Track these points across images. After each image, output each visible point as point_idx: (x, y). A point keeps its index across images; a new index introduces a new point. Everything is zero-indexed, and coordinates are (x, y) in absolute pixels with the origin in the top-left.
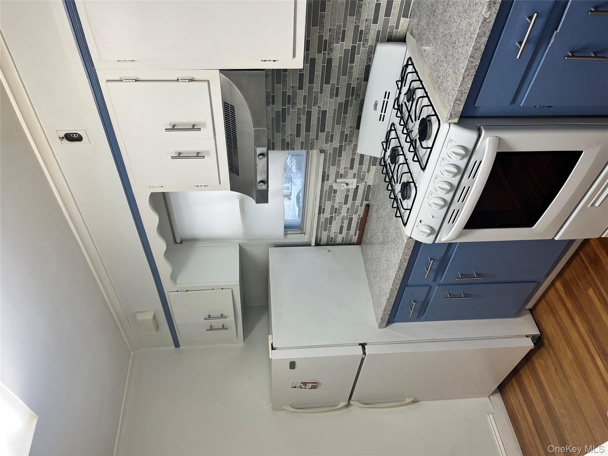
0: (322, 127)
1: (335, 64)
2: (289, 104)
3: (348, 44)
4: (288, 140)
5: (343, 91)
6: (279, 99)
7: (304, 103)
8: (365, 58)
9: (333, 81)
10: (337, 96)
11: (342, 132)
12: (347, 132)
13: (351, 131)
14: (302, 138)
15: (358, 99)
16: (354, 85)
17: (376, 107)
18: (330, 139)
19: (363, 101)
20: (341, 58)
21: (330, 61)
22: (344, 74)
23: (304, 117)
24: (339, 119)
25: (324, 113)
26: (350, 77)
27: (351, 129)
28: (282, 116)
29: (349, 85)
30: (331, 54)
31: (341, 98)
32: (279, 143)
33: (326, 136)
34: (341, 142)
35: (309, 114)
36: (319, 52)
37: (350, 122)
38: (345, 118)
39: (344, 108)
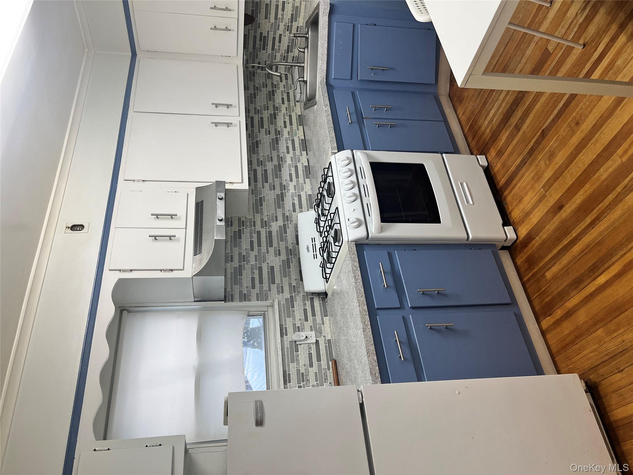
0: (272, 280)
2: (244, 261)
4: (245, 292)
5: (283, 252)
6: (236, 258)
7: (256, 261)
8: (293, 230)
10: (280, 255)
11: (290, 284)
12: (294, 284)
13: (297, 283)
14: (257, 290)
15: (296, 257)
17: (308, 249)
18: (281, 290)
19: (299, 258)
23: (256, 272)
24: (285, 273)
25: (272, 268)
26: (287, 242)
27: (296, 280)
28: (239, 271)
30: (270, 229)
31: (283, 257)
32: (237, 296)
33: (277, 287)
34: (291, 293)
35: (260, 269)
37: (294, 276)
38: (290, 272)
39: (287, 264)
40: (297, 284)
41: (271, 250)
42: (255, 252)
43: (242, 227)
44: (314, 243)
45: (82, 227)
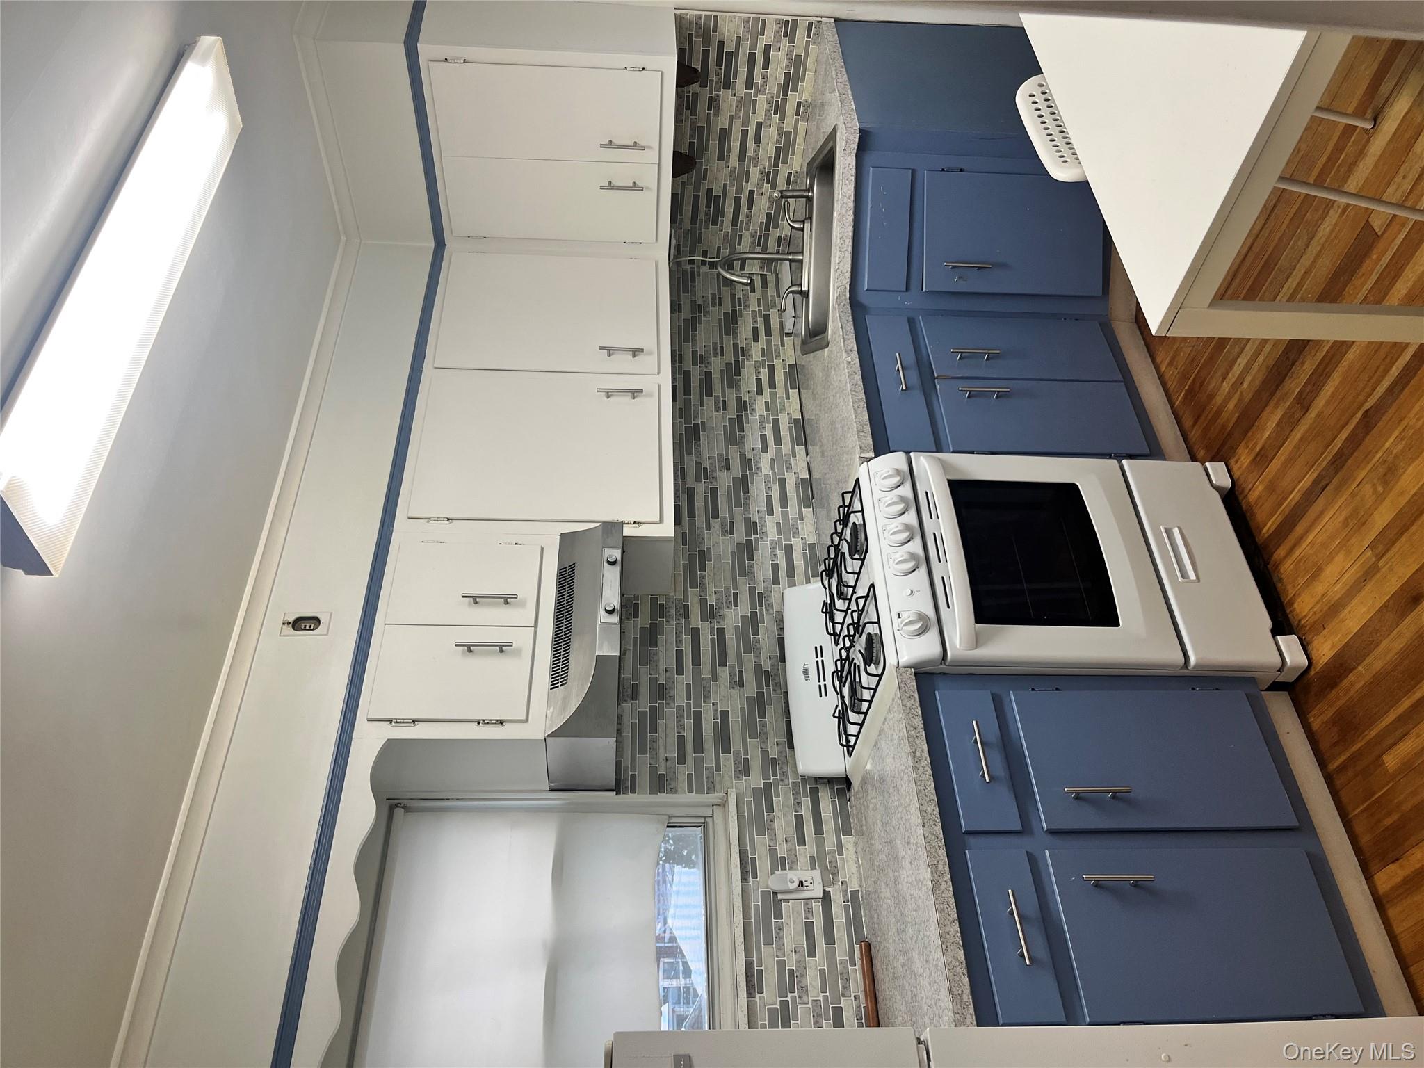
0: (724, 744)
1: (730, 635)
2: (661, 698)
3: (744, 609)
4: (662, 770)
5: (750, 677)
6: (644, 690)
7: (688, 698)
8: (774, 627)
9: (731, 659)
10: (742, 685)
11: (765, 754)
12: (773, 753)
13: (780, 752)
14: (688, 768)
15: (778, 691)
16: (766, 667)
17: (807, 674)
18: (743, 769)
19: (786, 693)
20: (737, 627)
21: (721, 632)
22: (747, 651)
23: (689, 723)
24: (754, 729)
25: (725, 715)
26: (758, 655)
27: (779, 746)
28: (651, 720)
29: (758, 667)
30: (722, 623)
31: (750, 689)
32: (643, 780)
33: (734, 761)
34: (766, 776)
35: (698, 717)
36: (704, 619)
37: (774, 734)
38: (764, 725)
39: (758, 706)
40: (780, 754)
41: (723, 672)
42: (687, 678)
43: (659, 619)
44: (820, 659)
45: (316, 621)
